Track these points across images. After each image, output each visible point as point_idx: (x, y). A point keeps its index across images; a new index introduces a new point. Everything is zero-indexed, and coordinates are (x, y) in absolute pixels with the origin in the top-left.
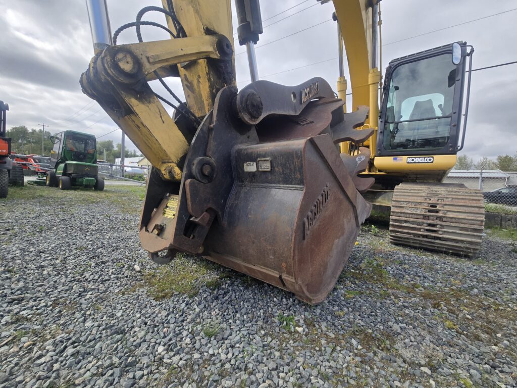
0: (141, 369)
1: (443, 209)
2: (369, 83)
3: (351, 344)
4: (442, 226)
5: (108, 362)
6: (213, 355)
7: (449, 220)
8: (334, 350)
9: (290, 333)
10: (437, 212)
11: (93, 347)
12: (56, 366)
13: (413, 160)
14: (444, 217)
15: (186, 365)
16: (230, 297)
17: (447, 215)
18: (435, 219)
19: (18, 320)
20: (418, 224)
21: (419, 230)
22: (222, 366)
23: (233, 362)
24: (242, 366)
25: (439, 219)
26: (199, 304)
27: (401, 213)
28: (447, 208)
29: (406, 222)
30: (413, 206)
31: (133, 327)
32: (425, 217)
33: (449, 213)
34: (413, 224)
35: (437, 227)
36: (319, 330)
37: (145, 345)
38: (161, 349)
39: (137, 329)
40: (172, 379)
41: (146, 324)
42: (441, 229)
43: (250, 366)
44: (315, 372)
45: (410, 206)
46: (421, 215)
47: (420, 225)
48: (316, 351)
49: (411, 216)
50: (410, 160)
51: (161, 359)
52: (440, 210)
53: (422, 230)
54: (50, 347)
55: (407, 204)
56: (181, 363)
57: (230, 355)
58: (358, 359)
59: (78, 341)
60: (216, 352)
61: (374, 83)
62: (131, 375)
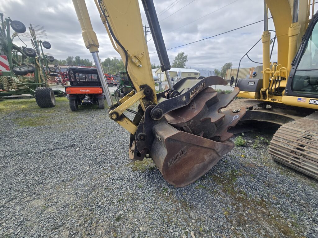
0: (123, 191)
1: (308, 150)
2: (289, 36)
3: (178, 205)
4: (304, 161)
5: (117, 187)
6: (138, 193)
7: (310, 158)
8: (171, 204)
9: (163, 194)
10: (303, 150)
11: (116, 182)
12: (109, 184)
13: (315, 102)
14: (307, 156)
15: (132, 193)
16: (153, 176)
17: (309, 155)
18: (300, 155)
19: (104, 169)
20: (287, 154)
21: (288, 158)
22: (139, 197)
23: (142, 197)
24: (143, 199)
25: (303, 155)
26: (143, 176)
27: (277, 145)
28: (311, 150)
29: (279, 151)
30: (286, 143)
31: (124, 179)
32: (292, 152)
33: (312, 154)
34: (284, 154)
35: (300, 160)
36: (173, 197)
37: (125, 185)
38: (128, 187)
39: (125, 180)
40: (128, 195)
41: (127, 179)
42: (302, 162)
43: (145, 199)
44: (160, 207)
45: (284, 142)
46: (290, 150)
47: (288, 156)
48: (166, 202)
49: (283, 148)
50: (312, 102)
51: (127, 190)
52: (306, 150)
53: (289, 159)
54: (109, 179)
55: (283, 140)
56: (131, 192)
57: (142, 195)
58: (176, 209)
59: (113, 179)
60: (139, 193)
61: (293, 36)
62: (120, 191)
